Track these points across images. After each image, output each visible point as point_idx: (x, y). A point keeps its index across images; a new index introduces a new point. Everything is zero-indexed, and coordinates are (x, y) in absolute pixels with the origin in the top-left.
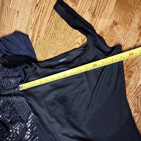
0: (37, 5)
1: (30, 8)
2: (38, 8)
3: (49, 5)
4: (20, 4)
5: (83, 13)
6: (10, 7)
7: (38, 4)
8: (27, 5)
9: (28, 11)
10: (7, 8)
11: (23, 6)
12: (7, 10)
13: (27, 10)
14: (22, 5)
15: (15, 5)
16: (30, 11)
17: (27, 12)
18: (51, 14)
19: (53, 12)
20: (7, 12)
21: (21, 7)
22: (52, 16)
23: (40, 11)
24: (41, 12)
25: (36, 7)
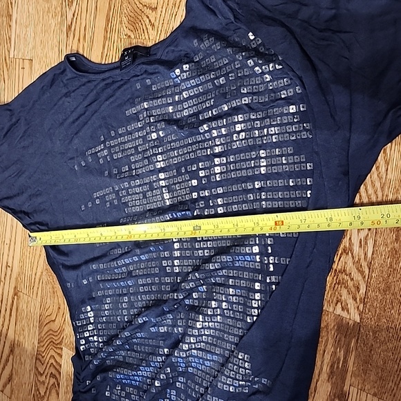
0: (69, 27)
1: (55, 40)
2: (72, 34)
3: (95, 18)
4: (32, 39)
5: (177, 6)
6: (11, 56)
7: (70, 23)
8: (47, 35)
9: (52, 49)
10: (5, 60)
11: (38, 43)
12: (7, 66)
13: (50, 48)
14: (37, 39)
15: (22, 46)
16: (57, 49)
17: (50, 54)
18: (105, 38)
19: (107, 32)
20: (8, 70)
21: (34, 47)
22: (107, 42)
23: (79, 40)
24: (81, 40)
25: (67, 34)
